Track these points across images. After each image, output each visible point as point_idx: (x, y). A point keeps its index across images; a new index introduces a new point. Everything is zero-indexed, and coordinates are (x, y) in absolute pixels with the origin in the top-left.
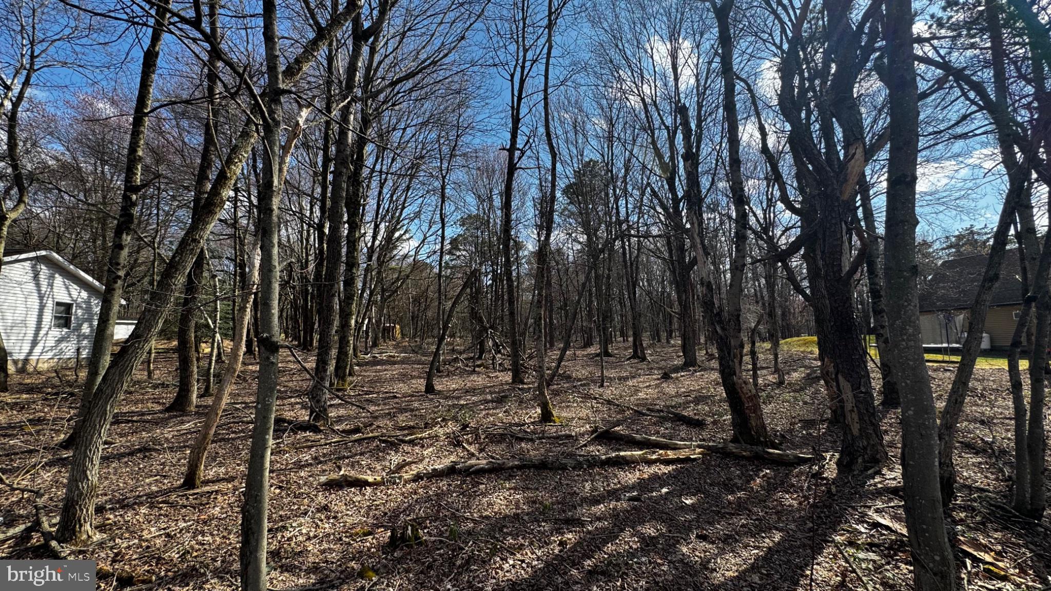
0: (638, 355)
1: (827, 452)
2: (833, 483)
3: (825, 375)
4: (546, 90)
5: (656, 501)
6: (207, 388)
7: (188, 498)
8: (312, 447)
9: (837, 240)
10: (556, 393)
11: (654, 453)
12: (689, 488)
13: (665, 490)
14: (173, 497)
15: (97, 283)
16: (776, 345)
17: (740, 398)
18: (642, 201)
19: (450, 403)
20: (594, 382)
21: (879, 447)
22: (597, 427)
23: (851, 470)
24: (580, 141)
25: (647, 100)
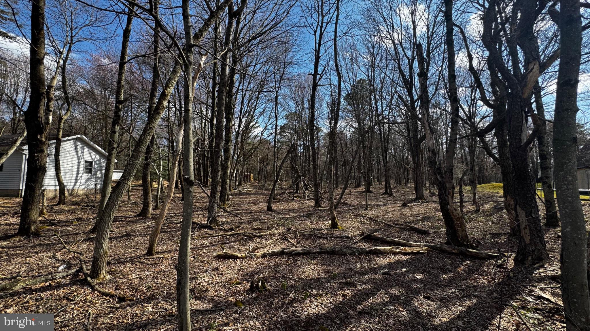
0: (388, 192)
1: (508, 252)
2: (511, 271)
3: (507, 207)
4: (335, 39)
5: (399, 276)
6: (157, 205)
7: (149, 260)
8: (209, 237)
9: (519, 123)
10: (339, 213)
11: (398, 248)
12: (419, 269)
13: (404, 270)
14: (142, 260)
15: (103, 151)
16: (474, 188)
17: (452, 219)
18: (391, 102)
19: (281, 217)
20: (362, 207)
21: (543, 251)
22: (363, 233)
23: (523, 264)
24: (355, 69)
25: (396, 42)
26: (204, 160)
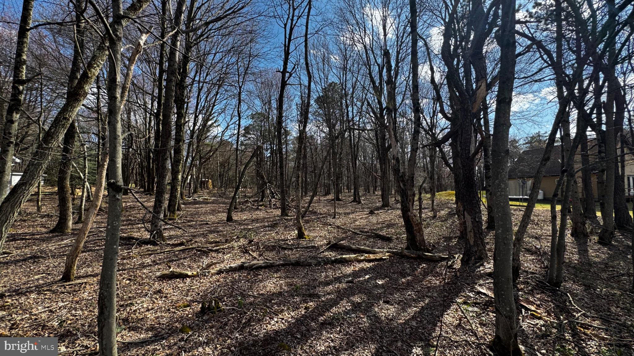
0: (356, 200)
1: (457, 254)
2: (458, 271)
3: (458, 212)
4: (306, 36)
5: (362, 283)
6: (80, 218)
7: (65, 288)
8: (152, 254)
9: (468, 135)
10: (307, 222)
11: (362, 256)
12: (381, 275)
13: (367, 277)
14: (54, 287)
16: (433, 195)
17: (412, 224)
19: (242, 227)
20: (330, 215)
21: (483, 251)
22: (330, 242)
23: (468, 264)
24: (326, 70)
26: (149, 163)
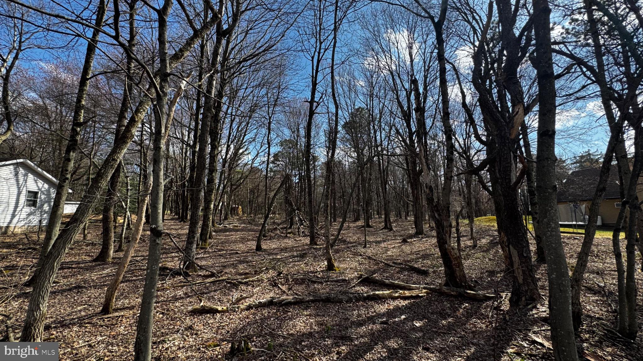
0: (388, 227)
1: (503, 292)
2: (507, 313)
3: (501, 243)
4: (332, 67)
5: (397, 324)
6: (120, 246)
7: (104, 320)
8: (184, 286)
9: (508, 163)
10: (337, 251)
11: (397, 292)
12: (418, 316)
13: (403, 317)
14: (95, 320)
15: (54, 179)
16: (471, 221)
17: (450, 258)
18: (390, 133)
19: (271, 257)
20: (360, 244)
21: (535, 291)
22: (361, 275)
23: (518, 305)
24: (353, 97)
25: (394, 73)
26: (184, 191)
